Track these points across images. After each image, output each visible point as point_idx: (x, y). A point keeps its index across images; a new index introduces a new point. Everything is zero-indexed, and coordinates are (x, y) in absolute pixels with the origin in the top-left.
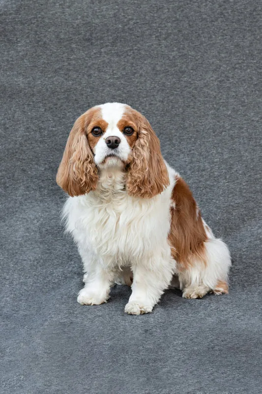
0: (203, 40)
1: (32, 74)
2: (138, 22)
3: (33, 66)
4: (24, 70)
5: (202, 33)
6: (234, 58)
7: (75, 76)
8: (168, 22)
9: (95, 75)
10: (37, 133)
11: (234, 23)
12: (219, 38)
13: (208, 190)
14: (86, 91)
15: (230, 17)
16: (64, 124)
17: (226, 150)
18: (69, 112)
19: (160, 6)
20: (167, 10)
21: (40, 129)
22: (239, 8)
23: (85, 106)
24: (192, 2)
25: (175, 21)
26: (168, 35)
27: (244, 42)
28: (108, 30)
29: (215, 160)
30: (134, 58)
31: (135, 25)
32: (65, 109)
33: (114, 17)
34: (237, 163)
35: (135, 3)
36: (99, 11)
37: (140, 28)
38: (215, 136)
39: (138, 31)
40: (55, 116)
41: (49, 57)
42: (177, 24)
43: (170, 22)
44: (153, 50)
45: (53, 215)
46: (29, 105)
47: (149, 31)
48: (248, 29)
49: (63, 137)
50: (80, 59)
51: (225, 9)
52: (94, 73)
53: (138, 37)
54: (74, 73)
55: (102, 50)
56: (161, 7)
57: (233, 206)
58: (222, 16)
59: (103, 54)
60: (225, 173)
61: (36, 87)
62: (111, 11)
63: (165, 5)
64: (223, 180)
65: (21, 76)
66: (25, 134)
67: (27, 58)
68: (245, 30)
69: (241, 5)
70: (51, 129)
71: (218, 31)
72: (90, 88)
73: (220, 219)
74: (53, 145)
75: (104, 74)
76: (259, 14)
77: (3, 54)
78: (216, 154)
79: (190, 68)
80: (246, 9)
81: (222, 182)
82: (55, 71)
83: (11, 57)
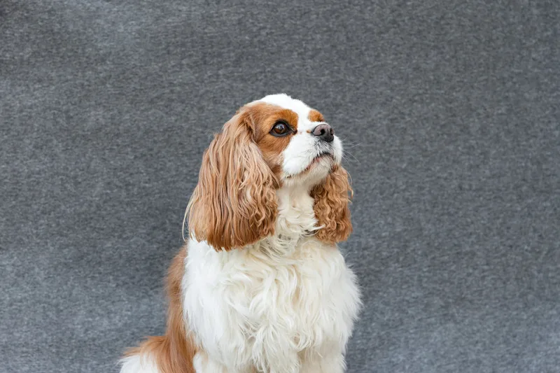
0: (368, 59)
1: (117, 105)
2: (273, 33)
3: (119, 94)
4: (106, 99)
5: (366, 50)
6: (413, 87)
7: (179, 109)
8: (316, 33)
9: (210, 108)
10: (123, 191)
11: (413, 37)
12: (391, 57)
13: (373, 278)
14: (195, 130)
15: (407, 27)
16: (162, 179)
17: (399, 220)
18: (170, 161)
19: (305, 9)
20: (315, 16)
21: (126, 185)
22: (419, 14)
23: (194, 152)
24: (351, 6)
25: (327, 31)
26: (317, 51)
27: (427, 64)
28: (229, 43)
29: (384, 234)
30: (265, 84)
31: (269, 36)
32: (164, 157)
33: (239, 24)
34: (415, 239)
35: (268, 5)
36: (217, 15)
37: (275, 41)
38: (383, 199)
39: (273, 46)
40: (150, 167)
41: (142, 82)
42: (330, 36)
43: (319, 33)
44: (294, 73)
45: (142, 312)
46: (111, 150)
47: (289, 45)
48: (433, 44)
49: (160, 197)
50: (187, 84)
51: (400, 15)
52: (208, 106)
53: (272, 53)
54: (179, 104)
55: (221, 72)
56: (307, 11)
57: (408, 301)
58: (395, 26)
59: (222, 78)
60: (398, 253)
61: (122, 124)
62: (234, 16)
63: (312, 9)
64: (395, 263)
65: (102, 108)
66: (104, 191)
67: (111, 82)
68: (428, 46)
69: (422, 11)
70: (142, 184)
71: (390, 48)
72: (202, 126)
73: (389, 320)
74: (145, 209)
75: (223, 107)
76: (448, 24)
77: (76, 75)
78: (384, 226)
79: (348, 100)
80: (430, 16)
81: (393, 266)
82: (152, 102)
83: (87, 81)
